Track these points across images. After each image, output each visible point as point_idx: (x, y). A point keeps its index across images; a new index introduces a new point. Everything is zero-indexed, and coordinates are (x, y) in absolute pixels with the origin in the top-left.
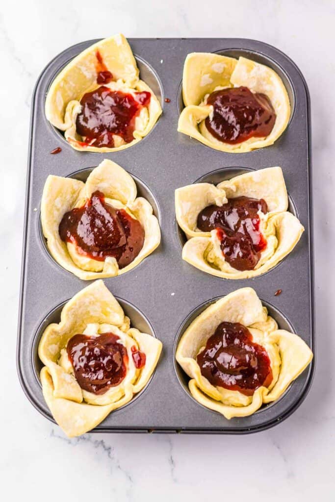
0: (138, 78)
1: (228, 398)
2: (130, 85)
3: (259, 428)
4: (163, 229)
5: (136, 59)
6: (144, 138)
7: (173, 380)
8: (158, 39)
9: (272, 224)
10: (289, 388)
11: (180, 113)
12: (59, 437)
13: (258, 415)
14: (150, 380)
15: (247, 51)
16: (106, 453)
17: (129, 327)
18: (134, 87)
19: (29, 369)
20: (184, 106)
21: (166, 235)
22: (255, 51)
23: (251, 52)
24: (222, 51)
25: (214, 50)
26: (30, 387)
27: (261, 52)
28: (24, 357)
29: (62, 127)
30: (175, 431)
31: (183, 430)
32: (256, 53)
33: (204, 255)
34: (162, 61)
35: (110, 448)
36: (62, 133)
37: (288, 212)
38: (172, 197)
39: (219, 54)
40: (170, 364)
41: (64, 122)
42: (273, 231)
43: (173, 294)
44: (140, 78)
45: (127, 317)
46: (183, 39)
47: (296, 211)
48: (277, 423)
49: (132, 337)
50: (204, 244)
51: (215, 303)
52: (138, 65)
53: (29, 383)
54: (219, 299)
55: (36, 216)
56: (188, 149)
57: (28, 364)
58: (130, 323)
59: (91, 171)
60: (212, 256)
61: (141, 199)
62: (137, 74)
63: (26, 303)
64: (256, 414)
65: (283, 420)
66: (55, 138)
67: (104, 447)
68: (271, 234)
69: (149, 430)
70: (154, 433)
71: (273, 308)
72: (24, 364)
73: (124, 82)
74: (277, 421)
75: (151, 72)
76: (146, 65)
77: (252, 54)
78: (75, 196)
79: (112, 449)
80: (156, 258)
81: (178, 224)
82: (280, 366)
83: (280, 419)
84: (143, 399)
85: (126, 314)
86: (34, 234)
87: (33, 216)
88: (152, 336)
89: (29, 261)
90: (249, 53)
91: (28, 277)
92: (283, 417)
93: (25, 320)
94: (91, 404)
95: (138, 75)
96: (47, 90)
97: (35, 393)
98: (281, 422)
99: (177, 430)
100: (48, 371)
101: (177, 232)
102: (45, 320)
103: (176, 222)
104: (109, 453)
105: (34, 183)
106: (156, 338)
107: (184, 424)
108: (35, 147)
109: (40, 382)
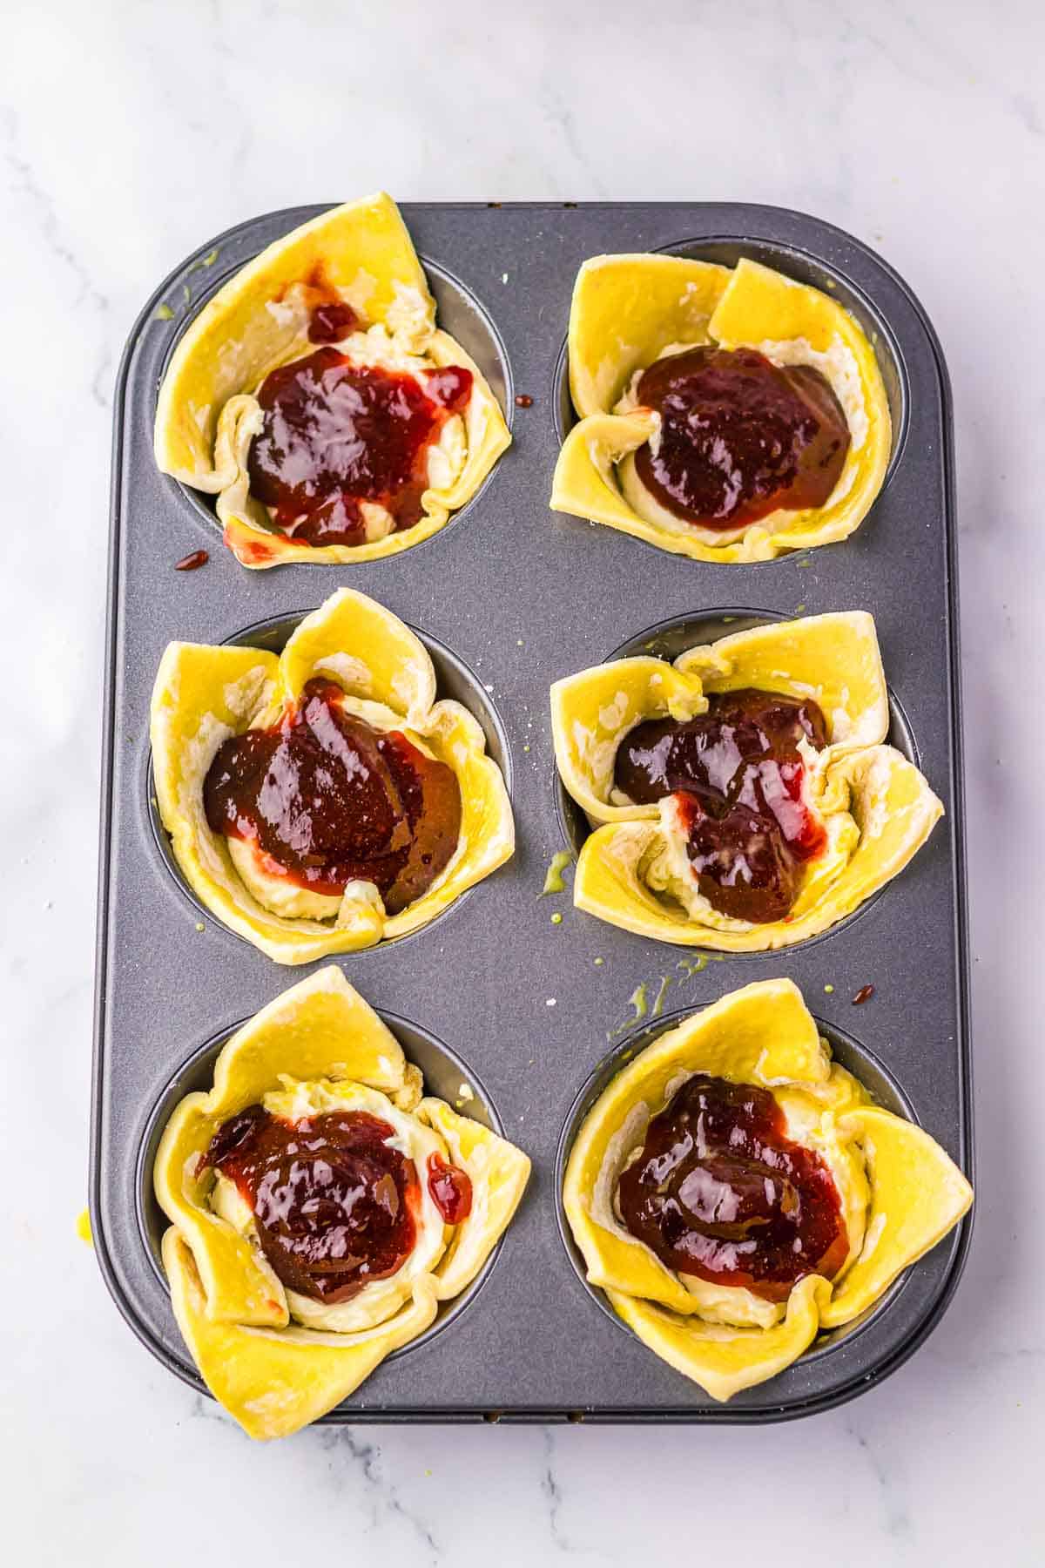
0: (433, 327)
1: (717, 1304)
2: (408, 347)
3: (809, 1404)
4: (518, 801)
5: (426, 271)
6: (457, 518)
7: (556, 1266)
8: (491, 205)
9: (842, 782)
10: (898, 1285)
11: (563, 442)
12: (220, 1418)
13: (809, 1366)
14: (488, 1265)
15: (762, 245)
16: (358, 1464)
17: (420, 1094)
18: (422, 352)
19: (129, 1234)
20: (573, 418)
21: (529, 820)
22: (787, 246)
23: (774, 247)
24: (685, 245)
25: (662, 239)
26: (134, 1290)
27: (804, 250)
28: (113, 1197)
29: (208, 484)
30: (565, 1418)
31: (590, 1413)
32: (788, 252)
33: (638, 870)
34: (505, 278)
35: (368, 1451)
36: (209, 500)
37: (889, 748)
38: (542, 704)
39: (675, 255)
40: (545, 1215)
41: (213, 468)
42: (843, 800)
43: (551, 1002)
44: (440, 324)
45: (412, 1066)
46: (567, 205)
47: (913, 744)
48: (862, 1388)
49: (431, 1126)
50: (637, 842)
51: (677, 1027)
52: (433, 287)
53: (129, 1278)
54: (688, 1016)
55: (138, 767)
56: (590, 553)
57: (126, 1219)
58: (421, 1085)
59: (299, 623)
60: (662, 874)
61: (449, 706)
62: (429, 315)
63: (115, 1032)
64: (802, 1364)
65: (881, 1380)
66: (190, 518)
67: (351, 1444)
68: (839, 811)
69: (487, 1415)
70: (501, 1422)
71: (847, 1041)
72: (113, 1219)
73: (391, 335)
74: (863, 1381)
75: (472, 310)
76: (459, 289)
77: (777, 253)
78: (251, 694)
79: (375, 1452)
80: (501, 895)
81: (563, 786)
82: (869, 1210)
83: (873, 1376)
84: (468, 1323)
85: (410, 1058)
86: (132, 820)
87: (126, 764)
88: (491, 1129)
89: (120, 902)
90: (766, 251)
91: (118, 952)
92: (879, 1370)
93: (113, 1085)
94: (311, 1329)
95: (434, 314)
96: (161, 371)
97: (147, 1308)
98: (874, 1385)
99: (571, 1415)
100: (184, 1239)
101: (560, 811)
102: (171, 1086)
103: (558, 778)
104: (368, 1464)
105: (127, 662)
106: (505, 1138)
107: (592, 1397)
108: (130, 548)
109: (164, 1274)
